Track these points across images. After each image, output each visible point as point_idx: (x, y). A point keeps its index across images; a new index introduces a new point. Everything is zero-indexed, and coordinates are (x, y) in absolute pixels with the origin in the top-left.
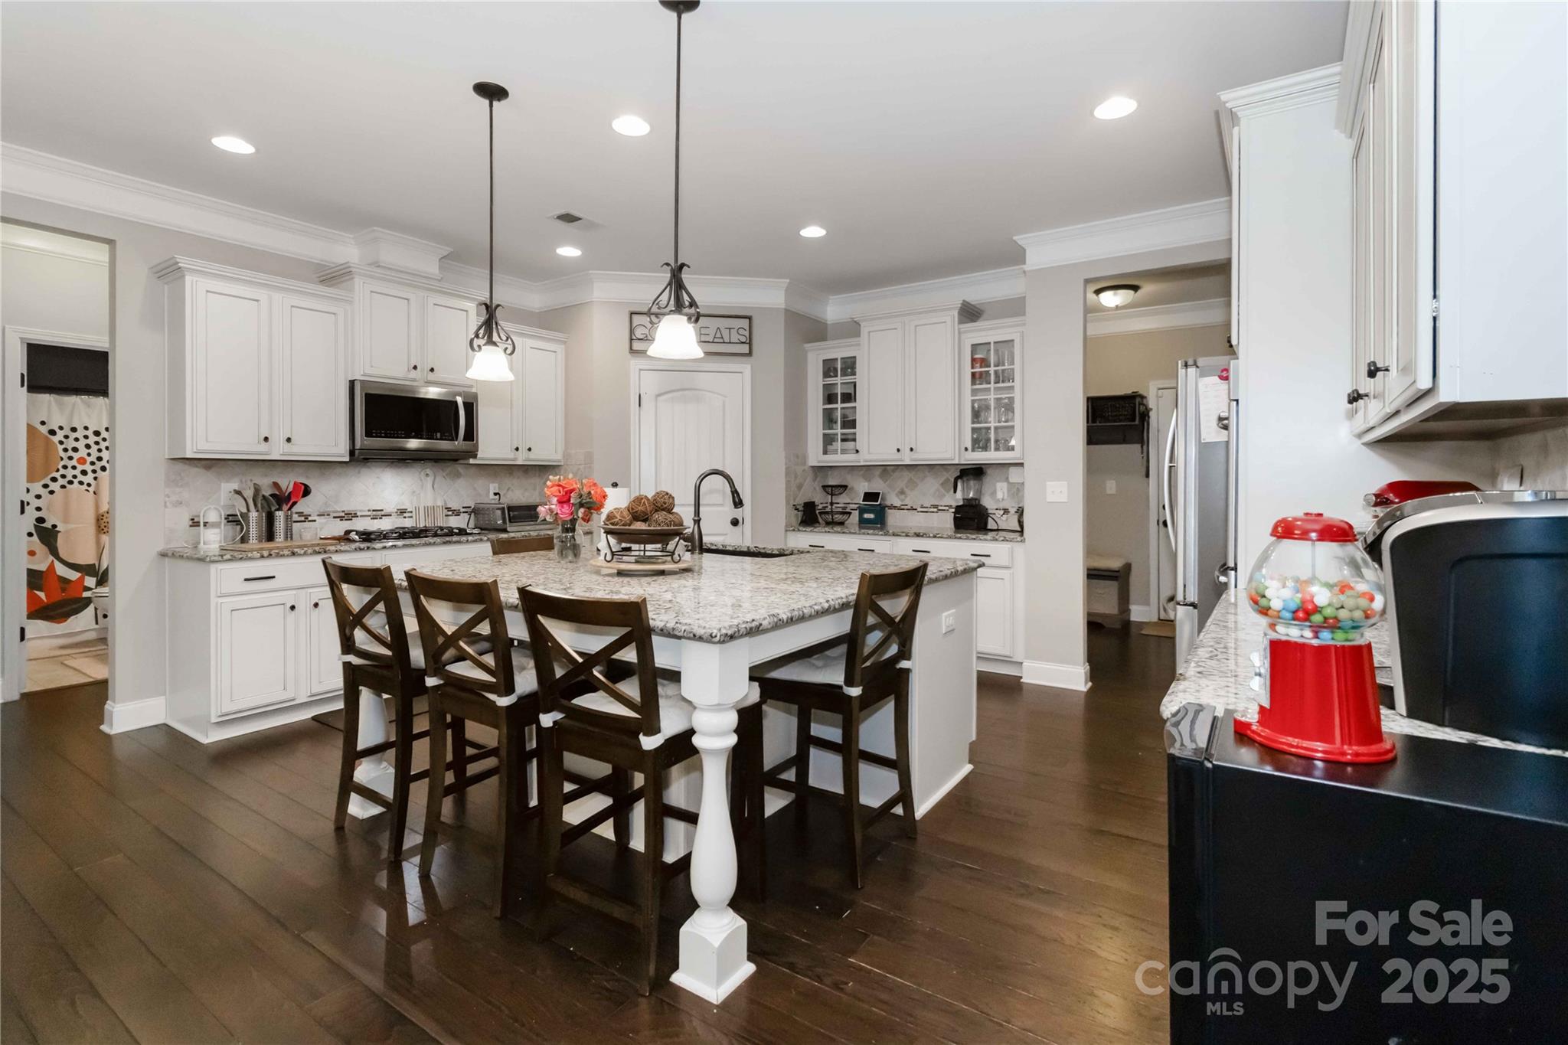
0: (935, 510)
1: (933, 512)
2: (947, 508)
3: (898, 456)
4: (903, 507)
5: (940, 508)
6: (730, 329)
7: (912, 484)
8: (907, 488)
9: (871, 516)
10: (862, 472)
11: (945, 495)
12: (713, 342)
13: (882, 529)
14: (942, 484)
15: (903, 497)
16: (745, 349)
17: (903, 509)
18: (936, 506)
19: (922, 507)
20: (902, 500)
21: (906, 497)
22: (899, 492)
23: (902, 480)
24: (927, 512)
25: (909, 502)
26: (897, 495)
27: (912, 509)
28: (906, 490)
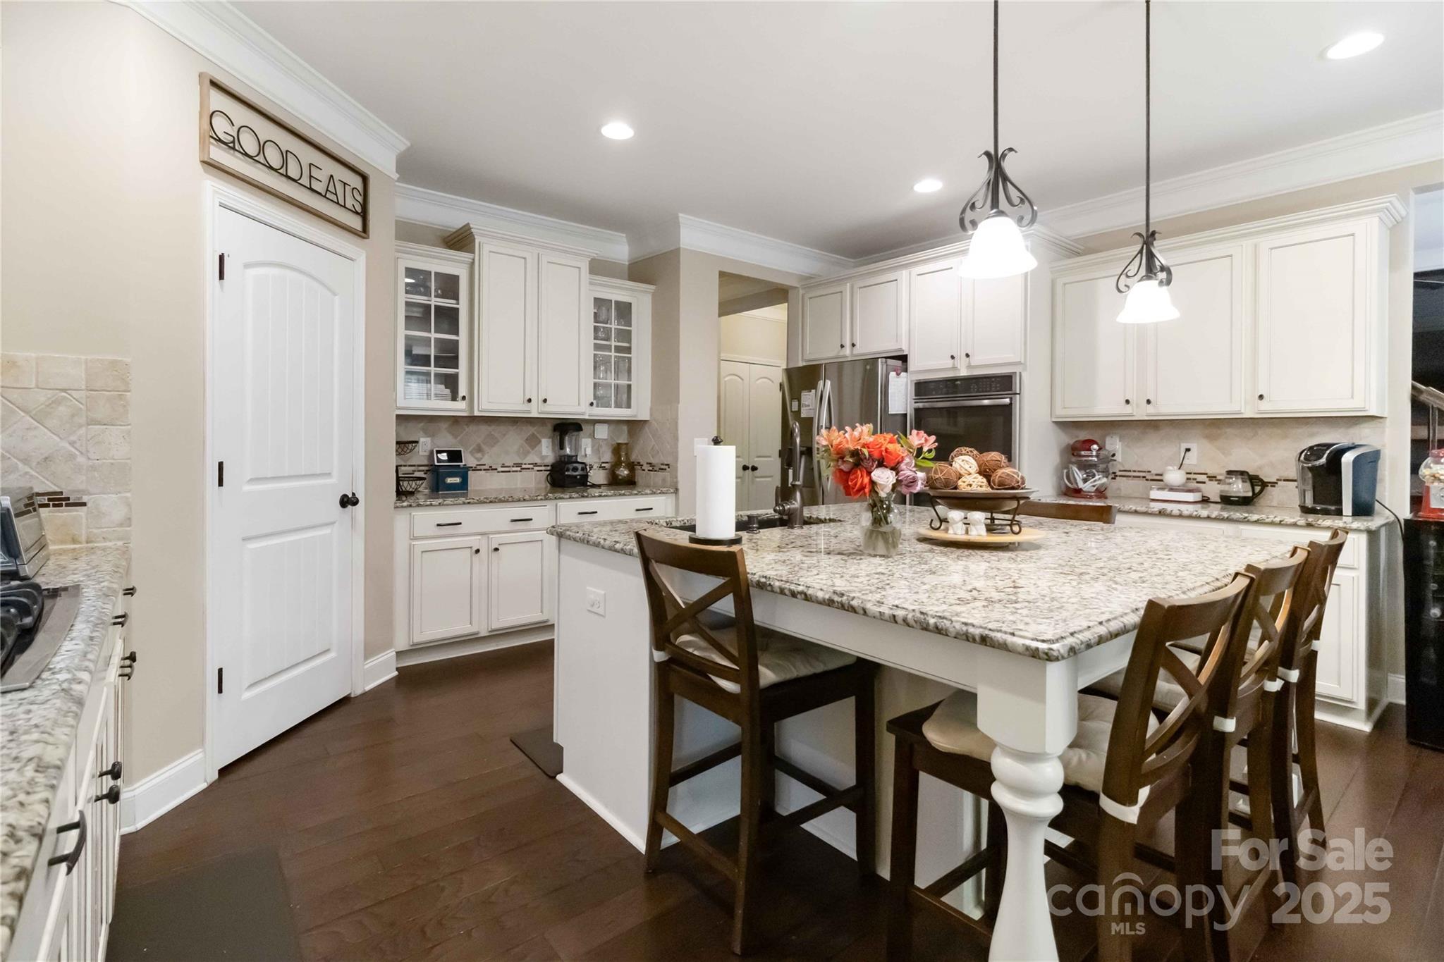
0: (519, 469)
1: (517, 471)
2: (531, 466)
3: (526, 407)
4: (478, 467)
5: (524, 466)
6: (345, 184)
7: (492, 440)
8: (483, 443)
9: (450, 480)
10: (422, 424)
11: (529, 452)
12: (325, 197)
13: (465, 495)
14: (527, 439)
15: (479, 455)
16: (356, 223)
17: (481, 470)
18: (518, 465)
19: (503, 466)
20: (478, 459)
21: (483, 455)
22: (474, 449)
23: (478, 434)
24: (509, 472)
25: (487, 461)
26: (472, 453)
27: (491, 469)
28: (484, 447)
